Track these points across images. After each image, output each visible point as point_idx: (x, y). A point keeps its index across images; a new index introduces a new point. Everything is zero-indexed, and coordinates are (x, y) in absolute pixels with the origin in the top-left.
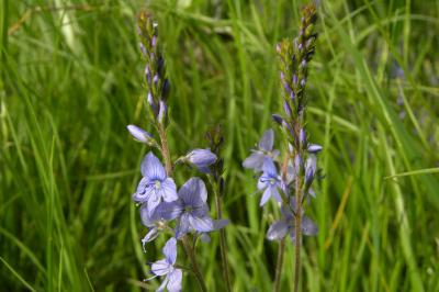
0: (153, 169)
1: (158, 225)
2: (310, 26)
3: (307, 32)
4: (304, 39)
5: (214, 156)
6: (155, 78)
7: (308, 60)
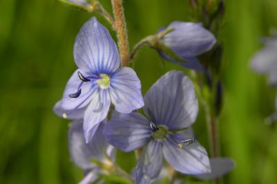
1: (100, 166)
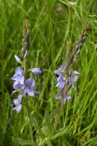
0: (19, 72)
2: (86, 32)
3: (84, 34)
4: (83, 36)
5: (41, 71)
6: (26, 43)
7: (82, 43)
